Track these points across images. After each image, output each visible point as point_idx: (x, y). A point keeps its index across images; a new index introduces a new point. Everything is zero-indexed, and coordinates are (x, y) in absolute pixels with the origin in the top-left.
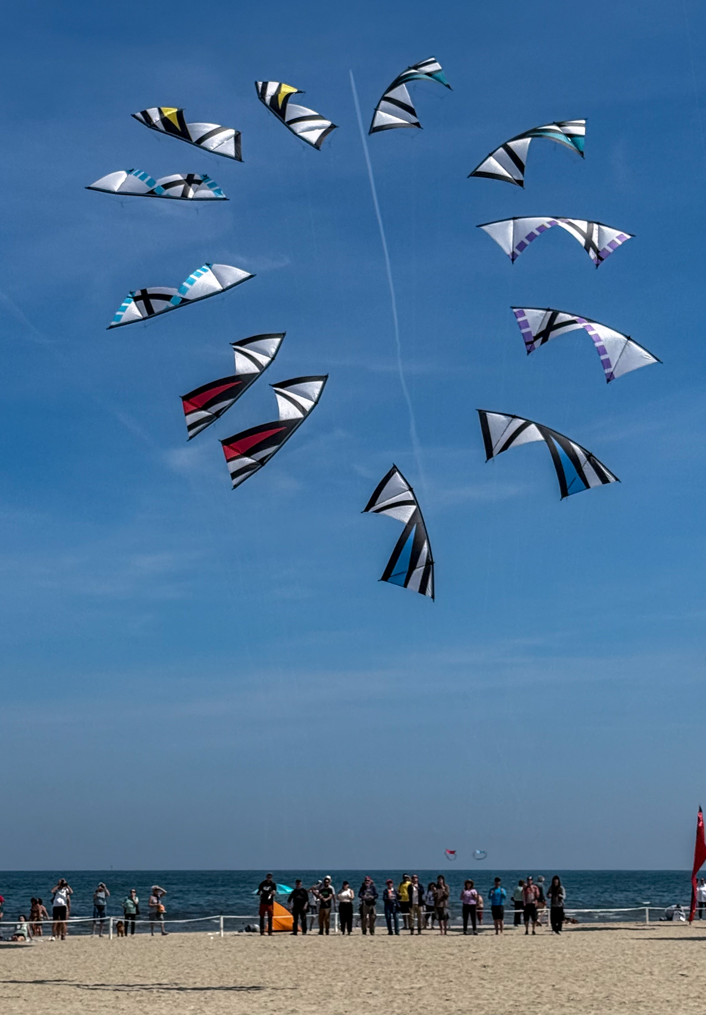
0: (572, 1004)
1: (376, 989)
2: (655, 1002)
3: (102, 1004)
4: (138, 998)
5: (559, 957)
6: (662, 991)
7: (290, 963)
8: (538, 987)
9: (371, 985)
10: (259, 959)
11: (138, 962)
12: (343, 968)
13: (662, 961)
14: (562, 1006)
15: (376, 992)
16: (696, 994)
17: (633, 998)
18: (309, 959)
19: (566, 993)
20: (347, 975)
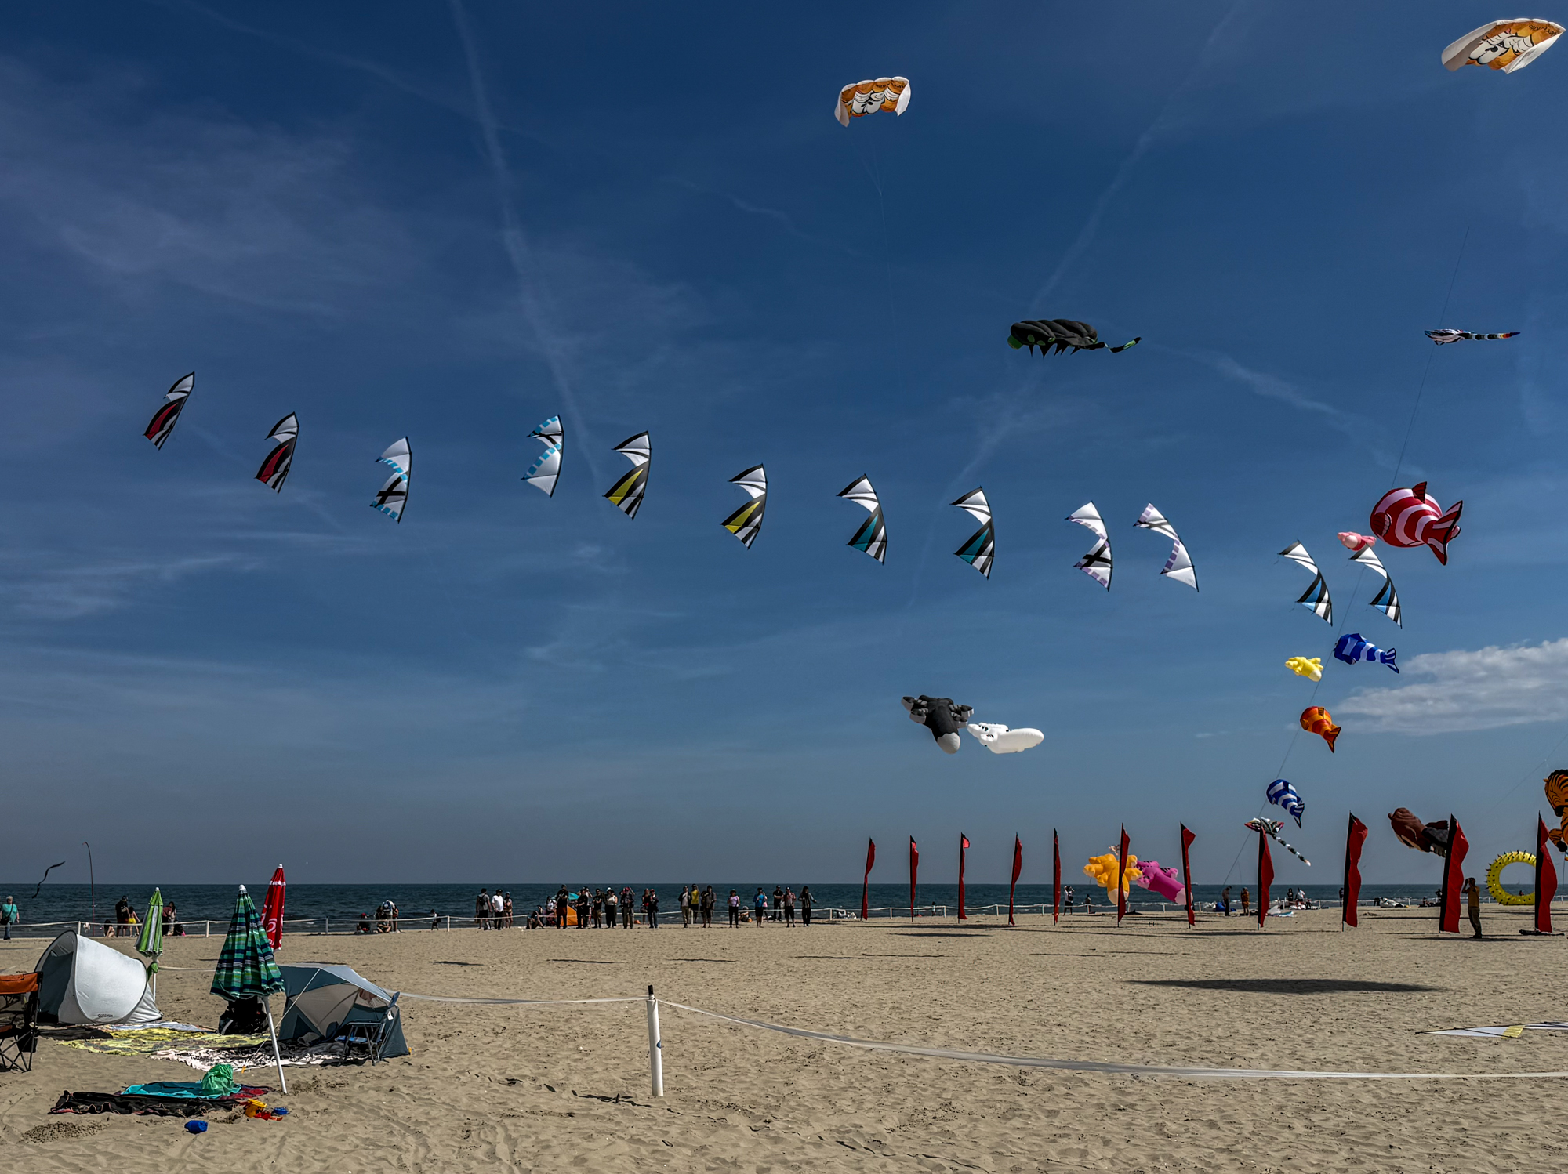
0: (791, 973)
1: (650, 964)
2: (849, 972)
3: (456, 976)
4: (480, 972)
5: (775, 942)
6: (852, 965)
7: (583, 947)
8: (765, 963)
9: (646, 962)
10: (560, 944)
11: (473, 947)
12: (623, 951)
13: (848, 945)
14: (785, 975)
15: (651, 967)
16: (877, 967)
17: (833, 969)
18: (597, 945)
19: (786, 967)
20: (627, 956)
